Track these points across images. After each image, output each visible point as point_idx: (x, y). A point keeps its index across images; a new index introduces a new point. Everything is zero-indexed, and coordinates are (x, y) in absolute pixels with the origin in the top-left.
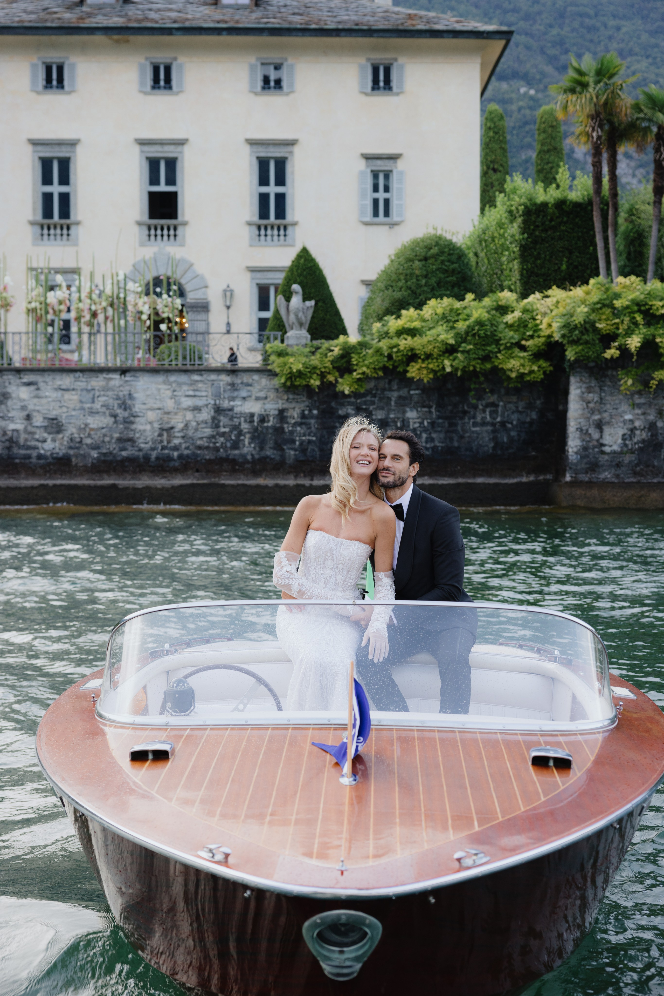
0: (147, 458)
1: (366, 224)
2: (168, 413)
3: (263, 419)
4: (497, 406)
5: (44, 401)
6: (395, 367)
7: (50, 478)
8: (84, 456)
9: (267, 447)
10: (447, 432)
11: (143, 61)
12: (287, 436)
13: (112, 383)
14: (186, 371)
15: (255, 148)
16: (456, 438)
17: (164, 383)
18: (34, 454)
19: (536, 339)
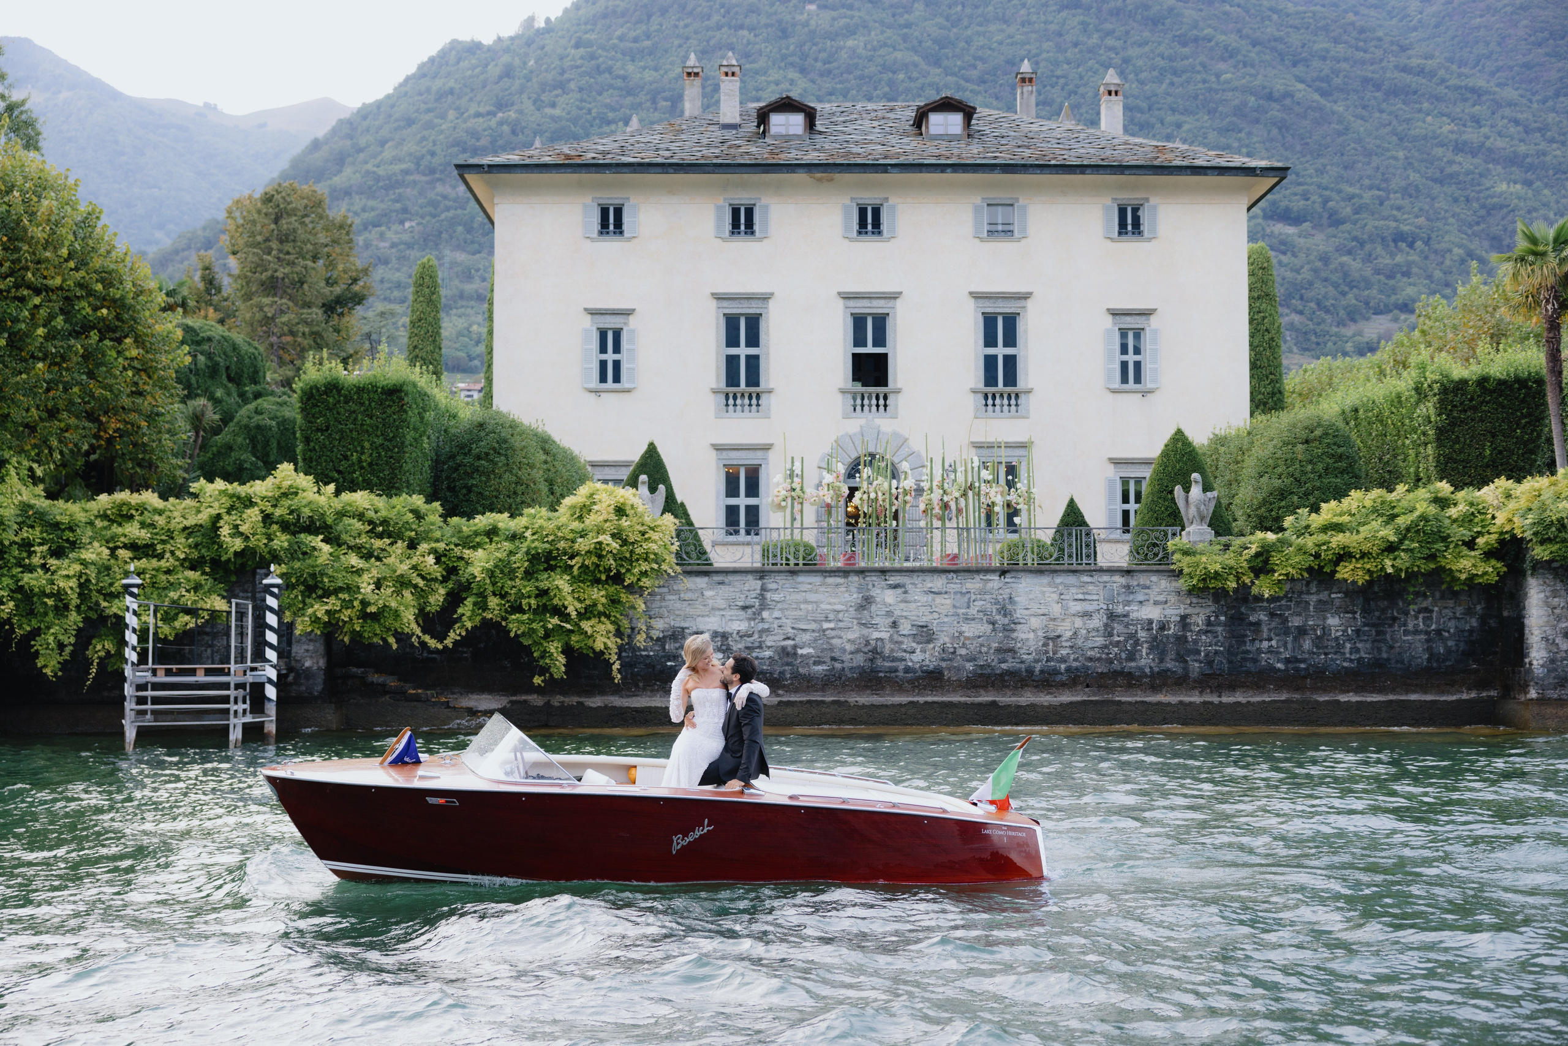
0: (1030, 671)
1: (1114, 391)
2: (1054, 619)
3: (1163, 627)
4: (1432, 611)
5: (913, 606)
6: (1321, 568)
7: (918, 694)
8: (958, 669)
9: (1168, 659)
10: (1374, 641)
11: (848, 202)
12: (1190, 646)
13: (990, 585)
14: (1074, 572)
15: (981, 303)
16: (1384, 649)
17: (1049, 585)
18: (901, 666)
19: (1487, 536)
